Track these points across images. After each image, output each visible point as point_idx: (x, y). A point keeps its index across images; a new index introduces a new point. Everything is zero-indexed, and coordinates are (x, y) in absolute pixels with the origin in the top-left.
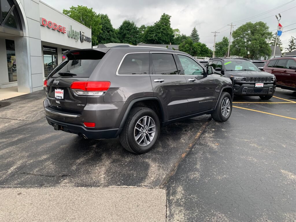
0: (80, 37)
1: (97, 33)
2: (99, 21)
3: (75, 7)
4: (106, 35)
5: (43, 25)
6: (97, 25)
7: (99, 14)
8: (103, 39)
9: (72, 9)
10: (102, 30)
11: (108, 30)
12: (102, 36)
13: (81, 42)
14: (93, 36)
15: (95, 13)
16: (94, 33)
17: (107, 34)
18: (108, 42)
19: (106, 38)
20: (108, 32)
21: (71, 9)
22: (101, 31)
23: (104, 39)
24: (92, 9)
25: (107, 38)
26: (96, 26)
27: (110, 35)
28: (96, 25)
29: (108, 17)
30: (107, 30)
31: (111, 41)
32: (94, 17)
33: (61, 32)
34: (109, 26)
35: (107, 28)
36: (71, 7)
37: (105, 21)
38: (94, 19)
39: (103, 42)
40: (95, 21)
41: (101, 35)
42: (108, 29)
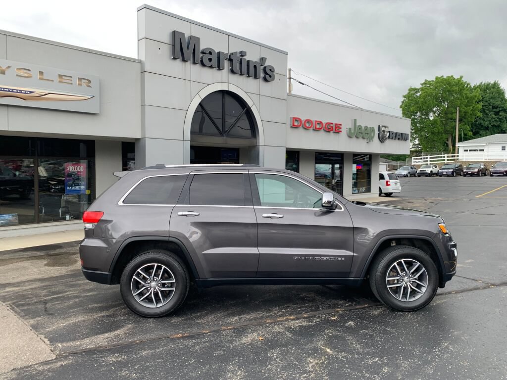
0: (379, 134)
1: (470, 119)
2: (475, 96)
3: (431, 80)
4: (490, 121)
5: (294, 127)
6: (471, 104)
7: (482, 83)
8: (485, 127)
9: (424, 85)
10: (483, 111)
11: (498, 110)
12: (482, 122)
13: (381, 142)
14: (462, 123)
15: (468, 84)
16: (464, 120)
17: (492, 118)
18: (494, 132)
19: (490, 126)
20: (497, 113)
21: (422, 84)
22: (480, 114)
23: (487, 128)
24: (461, 77)
25: (494, 126)
26: (470, 106)
27: (500, 119)
28: (469, 104)
29: (499, 85)
30: (495, 110)
31: (502, 130)
32: (465, 92)
33: (332, 132)
34: (499, 103)
35: (494, 107)
36: (423, 82)
37: (491, 95)
38: (466, 94)
39: (484, 133)
40: (467, 98)
41: (479, 121)
42: (497, 108)
